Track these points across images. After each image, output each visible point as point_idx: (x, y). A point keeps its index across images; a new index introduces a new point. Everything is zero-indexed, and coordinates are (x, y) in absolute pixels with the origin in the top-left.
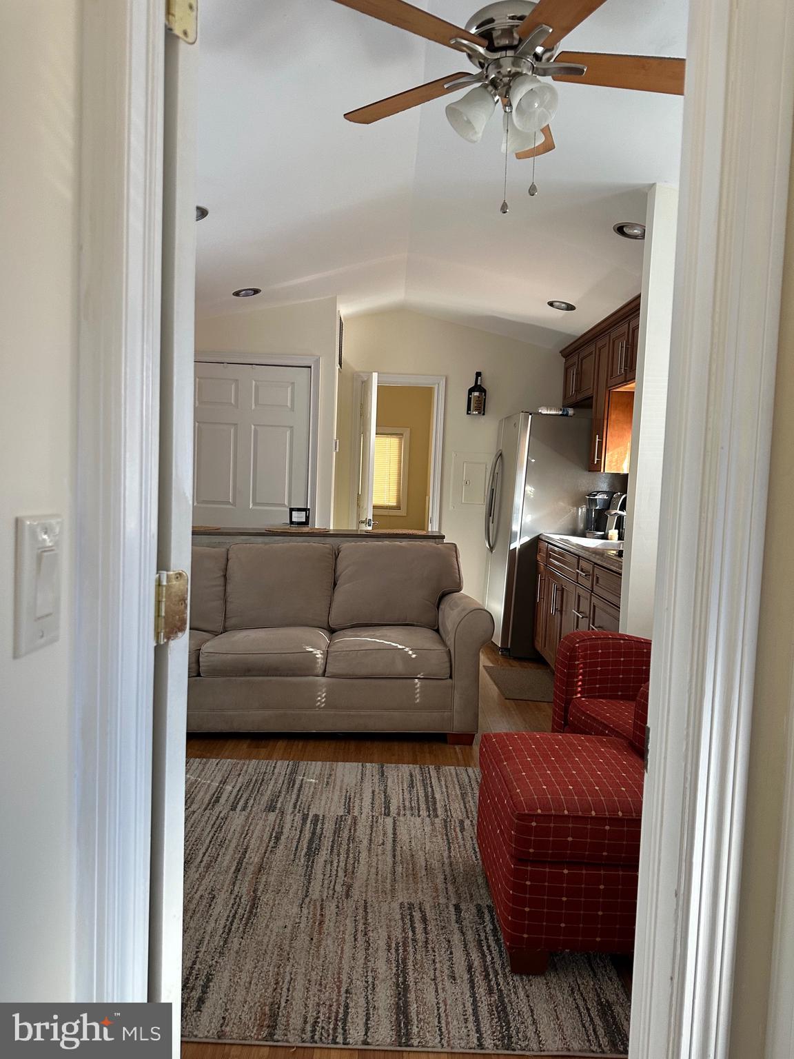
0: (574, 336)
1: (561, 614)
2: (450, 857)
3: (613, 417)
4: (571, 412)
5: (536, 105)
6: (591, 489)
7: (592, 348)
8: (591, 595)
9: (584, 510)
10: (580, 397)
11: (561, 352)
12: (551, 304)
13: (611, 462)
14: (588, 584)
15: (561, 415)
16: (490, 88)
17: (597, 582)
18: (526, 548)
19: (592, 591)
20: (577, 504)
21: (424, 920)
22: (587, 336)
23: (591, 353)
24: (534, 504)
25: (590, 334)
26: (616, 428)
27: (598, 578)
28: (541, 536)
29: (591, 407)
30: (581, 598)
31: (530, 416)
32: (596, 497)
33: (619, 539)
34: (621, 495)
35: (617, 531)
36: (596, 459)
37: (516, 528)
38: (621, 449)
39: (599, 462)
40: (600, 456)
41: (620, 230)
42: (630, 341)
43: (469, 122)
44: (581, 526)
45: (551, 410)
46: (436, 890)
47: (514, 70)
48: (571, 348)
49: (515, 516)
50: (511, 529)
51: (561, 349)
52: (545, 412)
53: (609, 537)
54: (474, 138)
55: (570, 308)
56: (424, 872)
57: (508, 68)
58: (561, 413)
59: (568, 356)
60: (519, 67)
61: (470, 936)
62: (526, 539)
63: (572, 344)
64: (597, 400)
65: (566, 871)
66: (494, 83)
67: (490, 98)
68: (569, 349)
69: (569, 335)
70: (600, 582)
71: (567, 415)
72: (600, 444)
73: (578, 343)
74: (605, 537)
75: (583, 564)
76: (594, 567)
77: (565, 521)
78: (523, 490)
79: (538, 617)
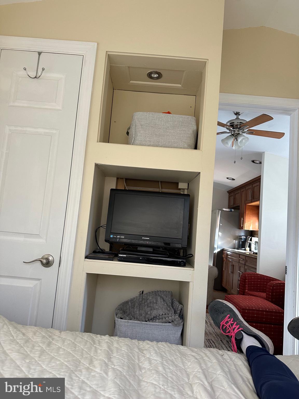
0: (233, 187)
1: (233, 273)
2: (215, 331)
3: (247, 212)
4: (233, 210)
5: (244, 141)
6: (240, 235)
7: (239, 191)
8: (245, 266)
9: (238, 241)
10: (235, 206)
11: (227, 192)
12: (227, 178)
13: (247, 226)
14: (243, 263)
15: (230, 211)
16: (232, 136)
17: (247, 261)
18: (219, 253)
19: (245, 265)
20: (235, 239)
21: (213, 342)
22: (237, 188)
23: (239, 193)
24: (222, 238)
25: (239, 187)
26: (248, 216)
27: (247, 260)
28: (224, 249)
29: (239, 209)
30: (241, 267)
31: (220, 211)
32: (242, 237)
33: (250, 251)
34: (250, 237)
35: (249, 248)
36: (242, 225)
37: (216, 246)
38: (250, 222)
39: (243, 226)
40: (243, 224)
41: (253, 161)
42: (253, 190)
43: (227, 143)
44: (236, 247)
45: (227, 209)
46: (214, 337)
47: (238, 133)
48: (231, 191)
49: (215, 242)
50: (214, 247)
51: (228, 190)
52: (225, 210)
53: (246, 250)
54: (228, 146)
55: (233, 179)
56: (209, 334)
57: (237, 132)
58: (230, 210)
59: (230, 193)
60: (239, 132)
61: (227, 346)
62: (219, 250)
63: (232, 190)
64: (241, 207)
65: (254, 324)
66: (233, 135)
67: (232, 138)
68: (230, 191)
69: (231, 187)
70: (248, 261)
71: (232, 211)
72: (243, 220)
73: (234, 189)
74: (245, 250)
75: (241, 256)
76: (245, 257)
77: (231, 245)
78: (218, 233)
79: (223, 276)
